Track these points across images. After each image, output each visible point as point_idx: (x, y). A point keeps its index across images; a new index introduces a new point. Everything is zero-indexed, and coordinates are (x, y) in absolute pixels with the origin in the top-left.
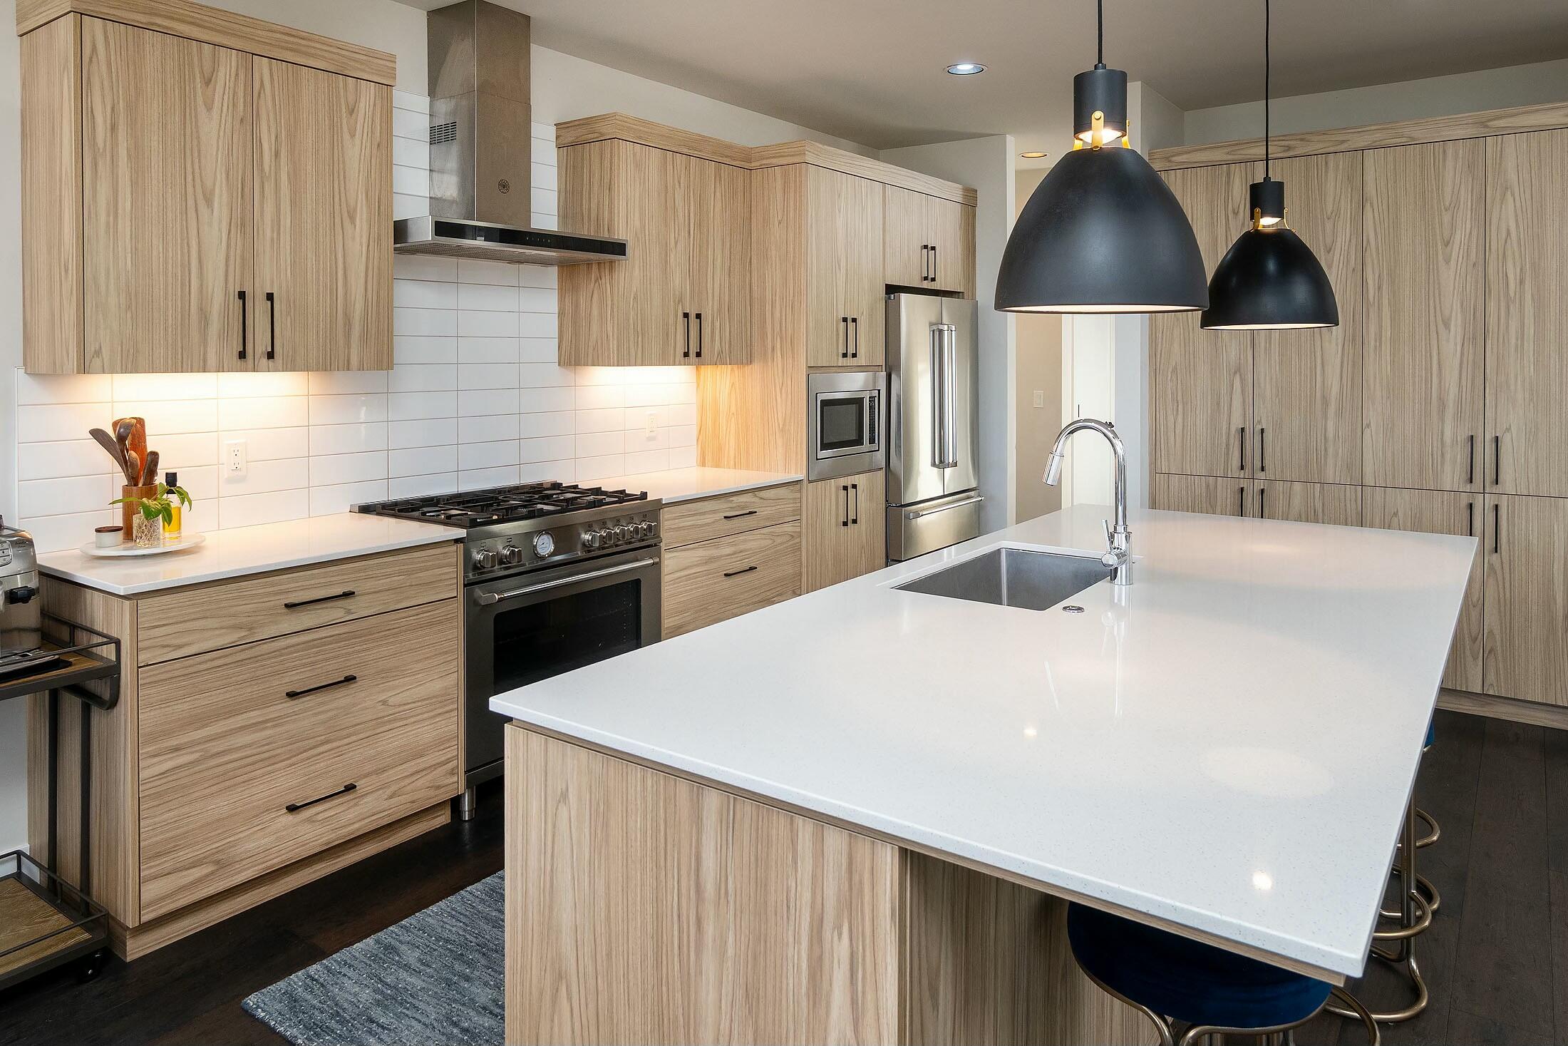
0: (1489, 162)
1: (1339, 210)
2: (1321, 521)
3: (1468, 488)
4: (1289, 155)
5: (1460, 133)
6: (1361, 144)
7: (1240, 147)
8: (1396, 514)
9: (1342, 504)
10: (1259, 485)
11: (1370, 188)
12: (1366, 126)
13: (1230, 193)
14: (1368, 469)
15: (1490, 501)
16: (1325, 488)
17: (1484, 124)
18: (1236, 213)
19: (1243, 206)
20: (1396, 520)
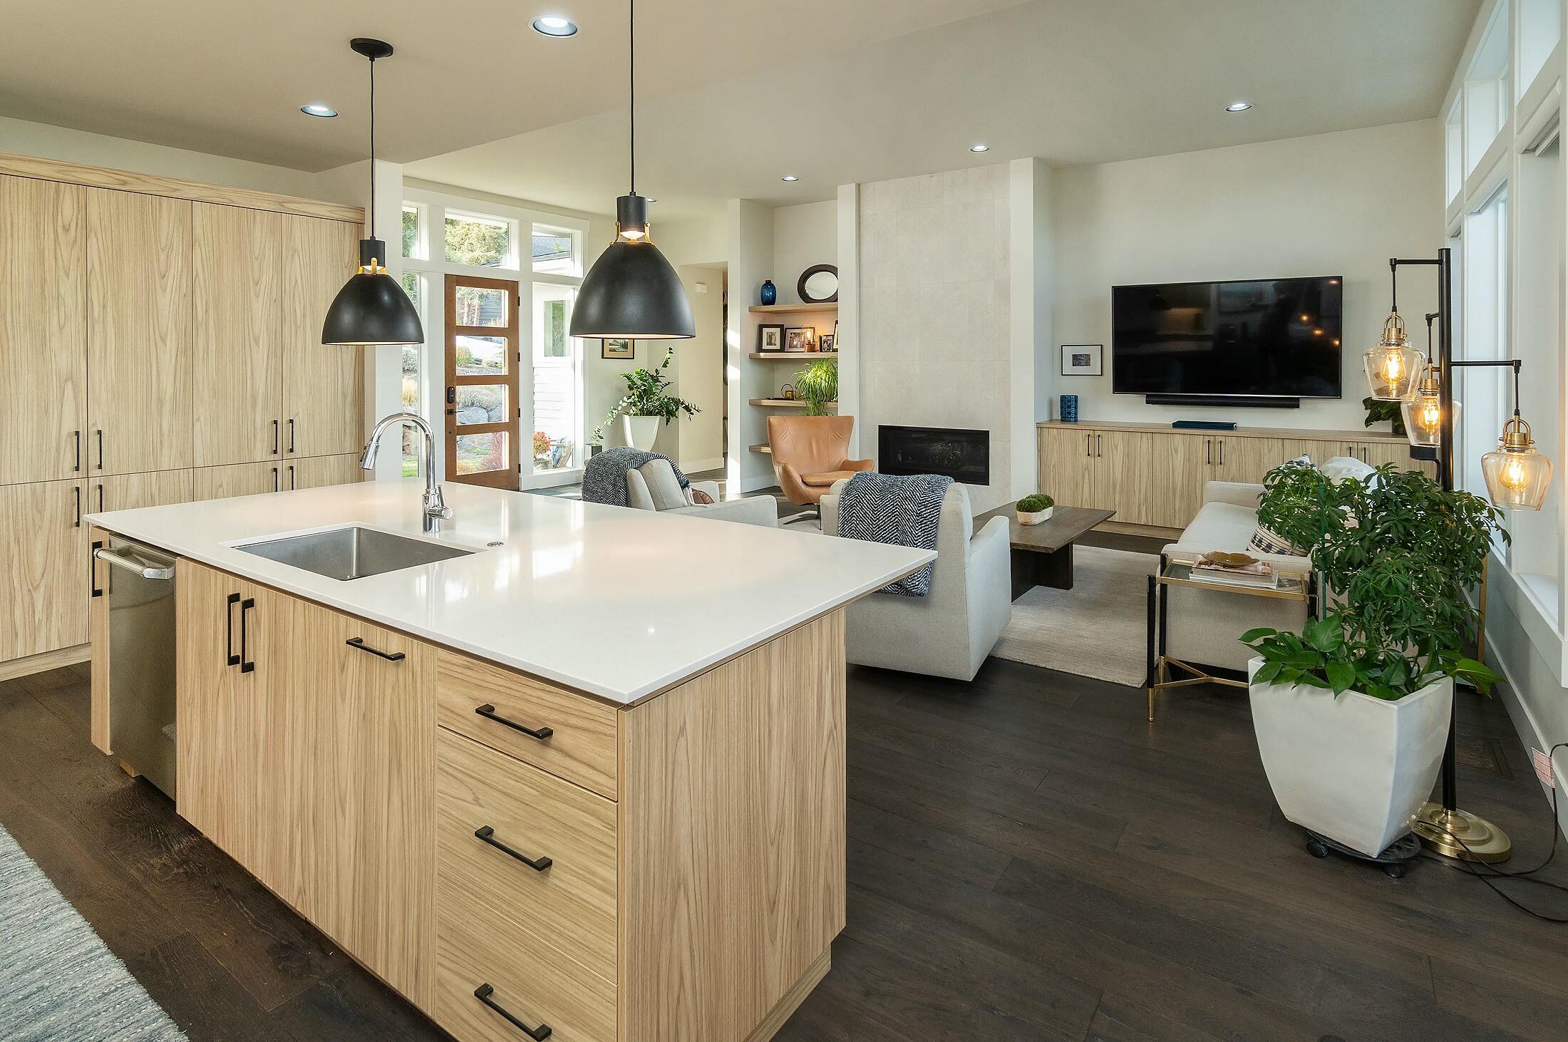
0: (284, 231)
1: (172, 245)
2: (157, 503)
3: (273, 457)
4: (126, 189)
5: (265, 206)
6: (192, 196)
7: (70, 169)
8: (221, 486)
9: (177, 487)
10: (94, 482)
11: (198, 231)
12: (196, 182)
13: (60, 210)
14: (198, 454)
15: (286, 464)
16: (161, 475)
17: (281, 204)
18: (66, 229)
19: (74, 226)
20: (221, 490)
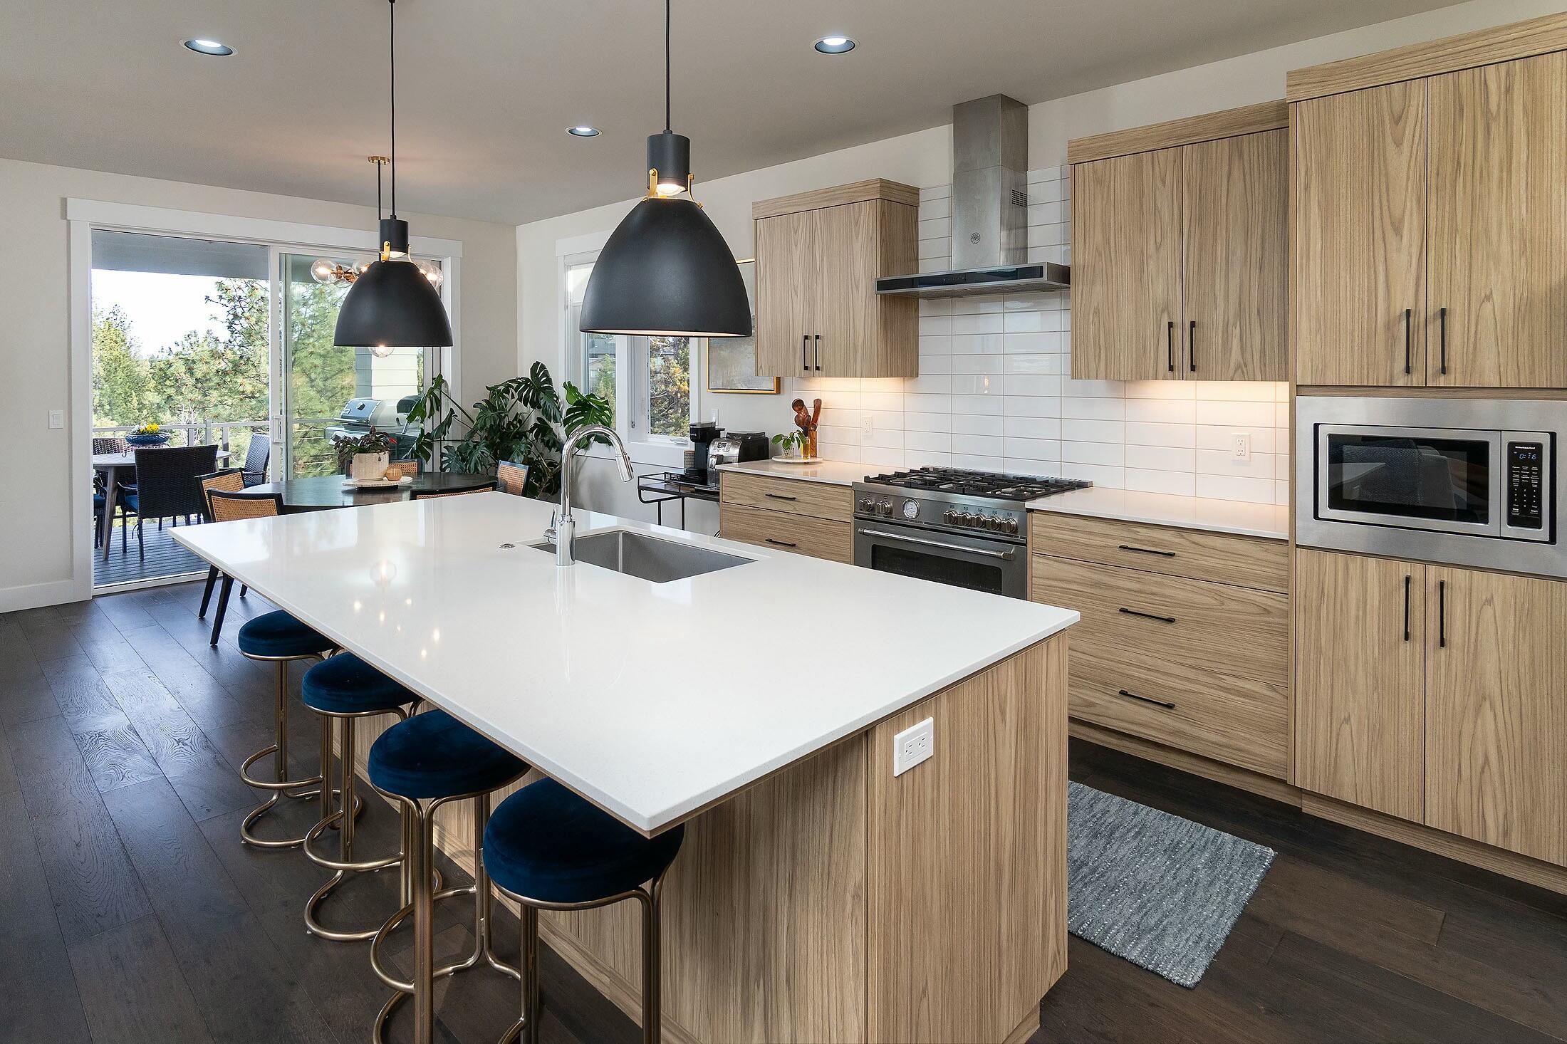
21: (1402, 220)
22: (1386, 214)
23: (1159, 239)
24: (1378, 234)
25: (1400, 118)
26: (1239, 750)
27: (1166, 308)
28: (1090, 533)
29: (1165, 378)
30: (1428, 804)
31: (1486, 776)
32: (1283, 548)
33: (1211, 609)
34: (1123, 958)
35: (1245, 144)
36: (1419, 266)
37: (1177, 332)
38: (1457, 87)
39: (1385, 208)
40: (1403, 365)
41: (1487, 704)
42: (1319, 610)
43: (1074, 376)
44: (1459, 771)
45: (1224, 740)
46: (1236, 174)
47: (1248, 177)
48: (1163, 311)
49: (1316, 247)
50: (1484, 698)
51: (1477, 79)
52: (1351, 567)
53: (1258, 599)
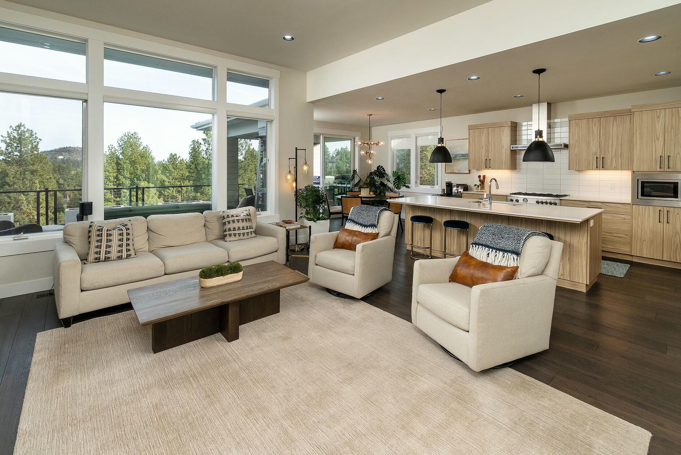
21: (659, 137)
22: (655, 136)
23: (594, 138)
24: (653, 140)
25: (659, 117)
26: (618, 249)
27: (595, 154)
28: (578, 204)
29: (595, 170)
30: (664, 256)
31: (677, 249)
32: (629, 205)
33: (611, 219)
34: (607, 275)
35: (617, 119)
36: (663, 147)
37: (599, 159)
38: (672, 112)
39: (655, 135)
40: (659, 167)
41: (678, 234)
42: (638, 218)
43: (569, 169)
44: (671, 248)
45: (614, 247)
46: (615, 124)
47: (618, 126)
48: (594, 154)
49: (638, 142)
50: (677, 233)
51: (677, 110)
52: (646, 208)
53: (623, 216)
